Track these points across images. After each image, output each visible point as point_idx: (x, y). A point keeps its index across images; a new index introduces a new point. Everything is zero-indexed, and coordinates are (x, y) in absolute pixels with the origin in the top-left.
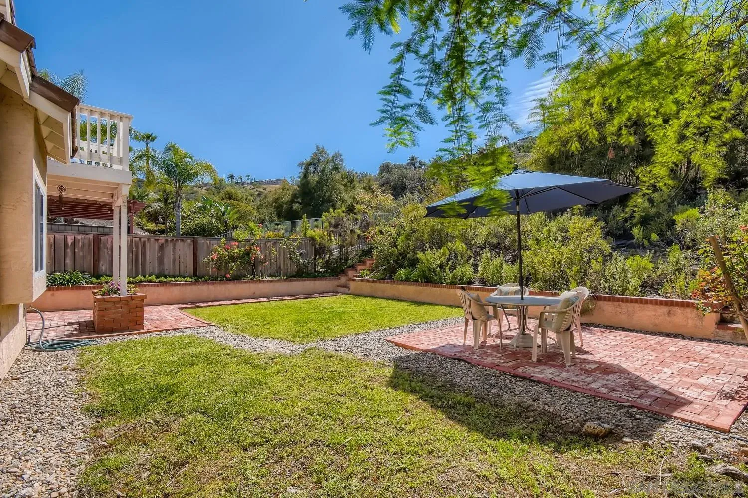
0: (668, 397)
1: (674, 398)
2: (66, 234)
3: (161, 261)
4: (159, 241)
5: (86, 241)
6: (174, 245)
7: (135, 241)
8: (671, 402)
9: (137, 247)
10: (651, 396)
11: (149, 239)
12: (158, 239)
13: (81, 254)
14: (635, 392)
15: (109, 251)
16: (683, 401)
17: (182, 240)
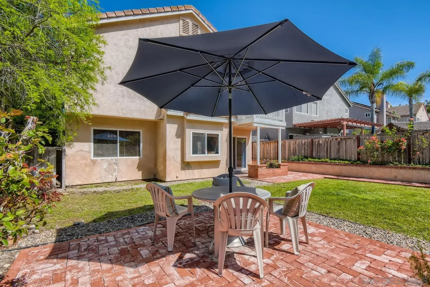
0: (63, 255)
1: (59, 256)
2: (302, 140)
3: (338, 151)
4: (338, 139)
5: (308, 142)
6: (346, 141)
7: (327, 140)
8: (59, 252)
9: (327, 144)
10: (74, 249)
11: (333, 139)
12: (337, 139)
13: (307, 148)
14: (86, 247)
15: (316, 146)
16: (52, 257)
17: (350, 138)
